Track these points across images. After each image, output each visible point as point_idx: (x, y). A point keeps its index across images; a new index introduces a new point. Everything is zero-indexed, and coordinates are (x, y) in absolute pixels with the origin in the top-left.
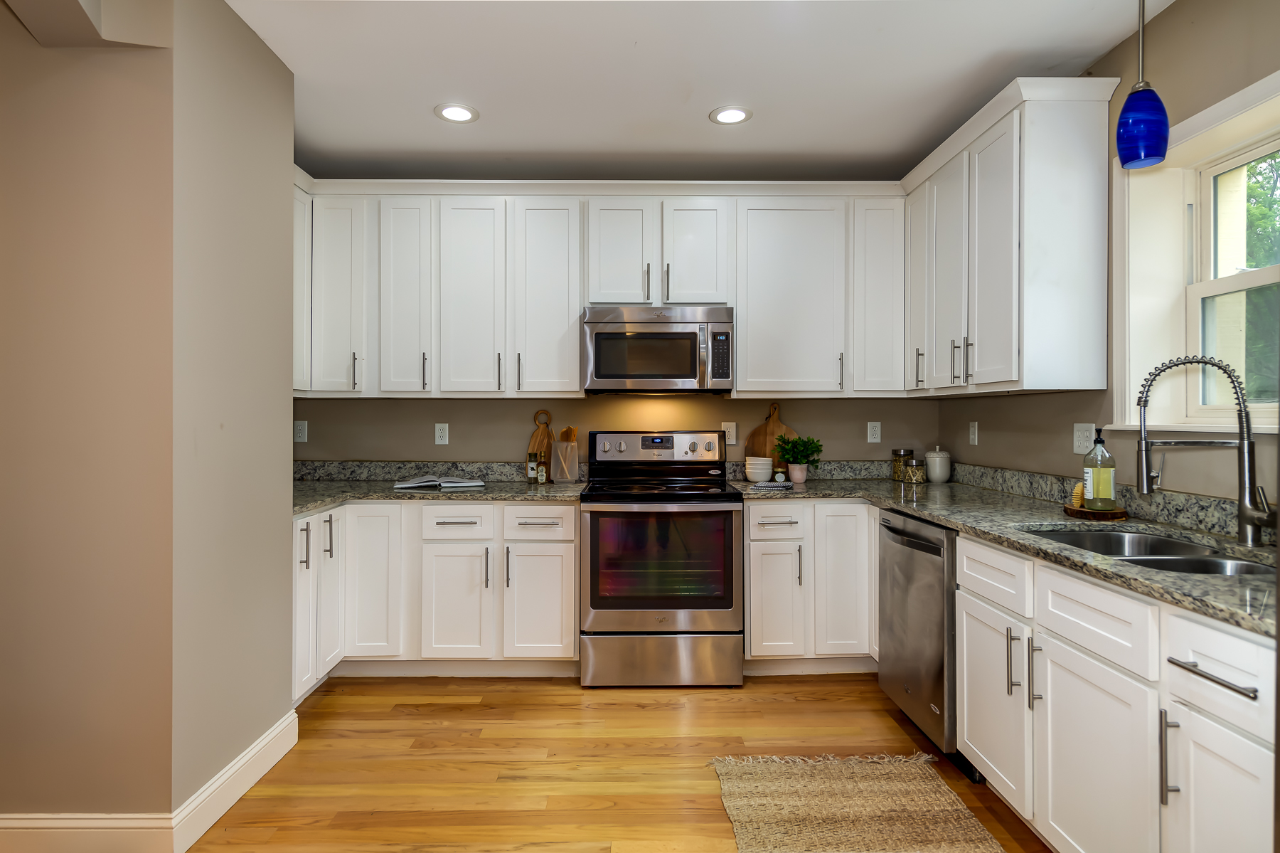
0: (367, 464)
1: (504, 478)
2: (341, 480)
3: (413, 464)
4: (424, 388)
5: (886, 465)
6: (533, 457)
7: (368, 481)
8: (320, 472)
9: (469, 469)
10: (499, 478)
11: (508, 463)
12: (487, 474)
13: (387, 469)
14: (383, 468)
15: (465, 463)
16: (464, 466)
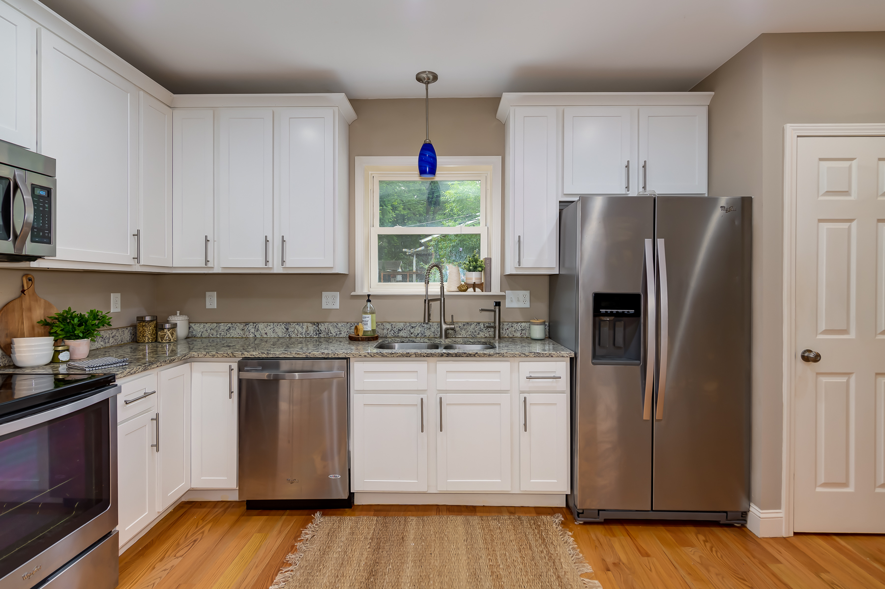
5: (127, 331)
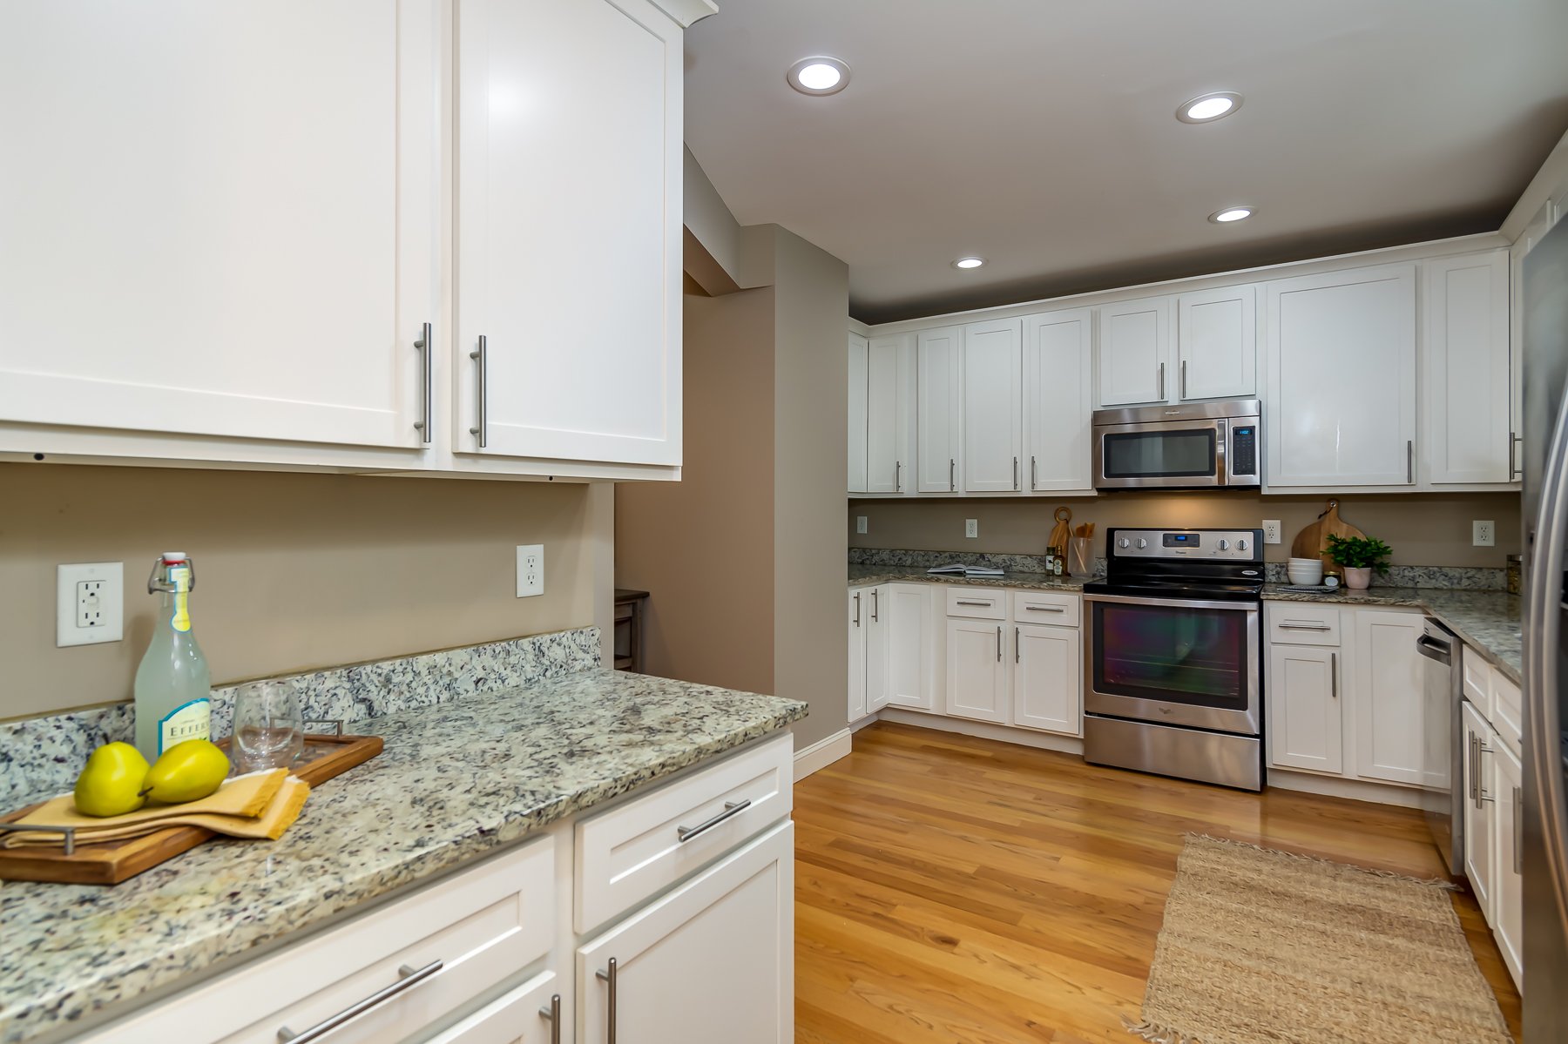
0: (911, 552)
1: (1026, 570)
2: (892, 565)
3: (947, 554)
4: (952, 489)
5: (1502, 574)
6: (1051, 551)
7: (911, 566)
8: (876, 558)
9: (994, 560)
10: (1022, 569)
11: (1030, 556)
12: (1011, 565)
13: (926, 558)
14: (924, 556)
15: (991, 554)
16: (990, 557)
